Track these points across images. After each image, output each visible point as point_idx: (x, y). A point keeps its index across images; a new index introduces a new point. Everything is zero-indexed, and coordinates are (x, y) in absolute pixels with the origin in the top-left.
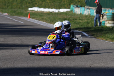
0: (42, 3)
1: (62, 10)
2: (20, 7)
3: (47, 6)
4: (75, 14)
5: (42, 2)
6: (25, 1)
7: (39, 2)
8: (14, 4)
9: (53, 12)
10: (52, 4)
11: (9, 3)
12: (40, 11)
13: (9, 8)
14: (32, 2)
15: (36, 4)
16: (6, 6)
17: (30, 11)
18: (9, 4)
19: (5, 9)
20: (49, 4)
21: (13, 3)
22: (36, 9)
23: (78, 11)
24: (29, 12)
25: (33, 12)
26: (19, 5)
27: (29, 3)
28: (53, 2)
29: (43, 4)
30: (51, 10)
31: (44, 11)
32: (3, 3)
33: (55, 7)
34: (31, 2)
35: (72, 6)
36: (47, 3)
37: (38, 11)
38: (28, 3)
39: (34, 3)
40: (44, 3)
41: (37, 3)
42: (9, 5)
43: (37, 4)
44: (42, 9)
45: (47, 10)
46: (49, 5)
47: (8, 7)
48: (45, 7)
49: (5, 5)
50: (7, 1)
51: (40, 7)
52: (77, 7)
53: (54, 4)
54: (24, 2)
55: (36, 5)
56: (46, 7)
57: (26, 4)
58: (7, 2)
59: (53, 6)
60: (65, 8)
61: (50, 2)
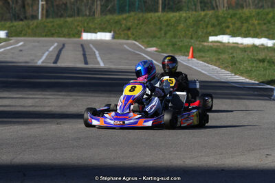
0: (242, 26)
2: (191, 35)
3: (252, 32)
5: (242, 23)
6: (204, 21)
7: (234, 24)
8: (179, 28)
9: (262, 45)
10: (264, 27)
11: (168, 25)
12: (233, 43)
13: (168, 36)
14: (220, 24)
15: (228, 27)
16: (163, 32)
17: (212, 42)
18: (169, 28)
19: (159, 38)
20: (258, 27)
21: (178, 26)
22: (225, 39)
24: (210, 44)
25: (219, 44)
26: (191, 29)
27: (213, 26)
28: (265, 24)
29: (244, 28)
30: (258, 42)
31: (242, 44)
32: (155, 24)
33: (269, 35)
34: (216, 23)
36: (253, 25)
37: (229, 43)
38: (209, 26)
39: (223, 25)
40: (245, 25)
41: (231, 26)
42: (170, 30)
43: (231, 28)
44: (239, 40)
45: (248, 41)
46: (256, 29)
47: (166, 34)
48: (246, 36)
49: (161, 29)
50: (166, 21)
51: (234, 35)
53: (268, 27)
54: (202, 22)
55: (228, 31)
56: (249, 34)
57: (207, 27)
58: (166, 23)
59: (266, 33)
61: (259, 24)
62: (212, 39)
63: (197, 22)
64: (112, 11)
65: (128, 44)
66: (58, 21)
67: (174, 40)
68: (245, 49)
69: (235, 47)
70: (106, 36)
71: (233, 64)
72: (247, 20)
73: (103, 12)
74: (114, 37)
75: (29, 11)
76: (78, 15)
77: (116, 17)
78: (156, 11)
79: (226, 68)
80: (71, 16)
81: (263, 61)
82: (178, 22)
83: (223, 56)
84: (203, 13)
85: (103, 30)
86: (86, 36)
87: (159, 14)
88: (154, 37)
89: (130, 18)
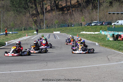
1: (96, 33)
2: (77, 32)
4: (102, 35)
7: (86, 29)
16: (71, 31)
22: (84, 32)
23: (103, 33)
25: (83, 34)
27: (81, 30)
28: (92, 29)
30: (91, 33)
32: (69, 30)
35: (100, 31)
36: (90, 29)
39: (84, 29)
40: (88, 30)
44: (87, 33)
45: (89, 33)
48: (88, 32)
51: (86, 31)
52: (103, 31)
58: (71, 29)
60: (98, 32)
62: (81, 32)
63: (78, 29)
64: (60, 27)
65: (63, 34)
66: (48, 29)
67: (73, 33)
68: (89, 35)
69: (86, 34)
70: (59, 32)
71: (87, 38)
72: (88, 28)
73: (58, 27)
74: (60, 33)
75: (42, 27)
76: (52, 28)
77: (61, 28)
78: (69, 27)
79: (85, 39)
80: (51, 28)
81: (93, 37)
82: (74, 29)
83: (84, 36)
84: (79, 27)
85: (58, 31)
86: (54, 32)
87: (70, 27)
88: (69, 32)
89: (64, 28)
